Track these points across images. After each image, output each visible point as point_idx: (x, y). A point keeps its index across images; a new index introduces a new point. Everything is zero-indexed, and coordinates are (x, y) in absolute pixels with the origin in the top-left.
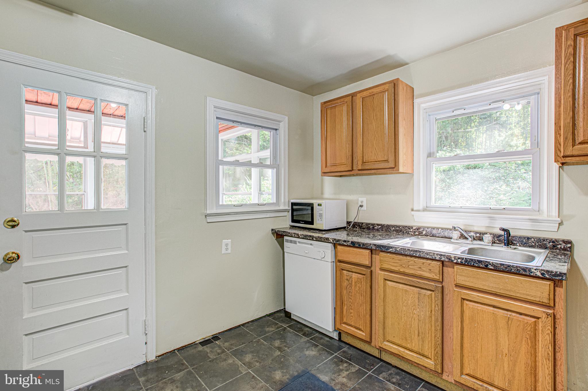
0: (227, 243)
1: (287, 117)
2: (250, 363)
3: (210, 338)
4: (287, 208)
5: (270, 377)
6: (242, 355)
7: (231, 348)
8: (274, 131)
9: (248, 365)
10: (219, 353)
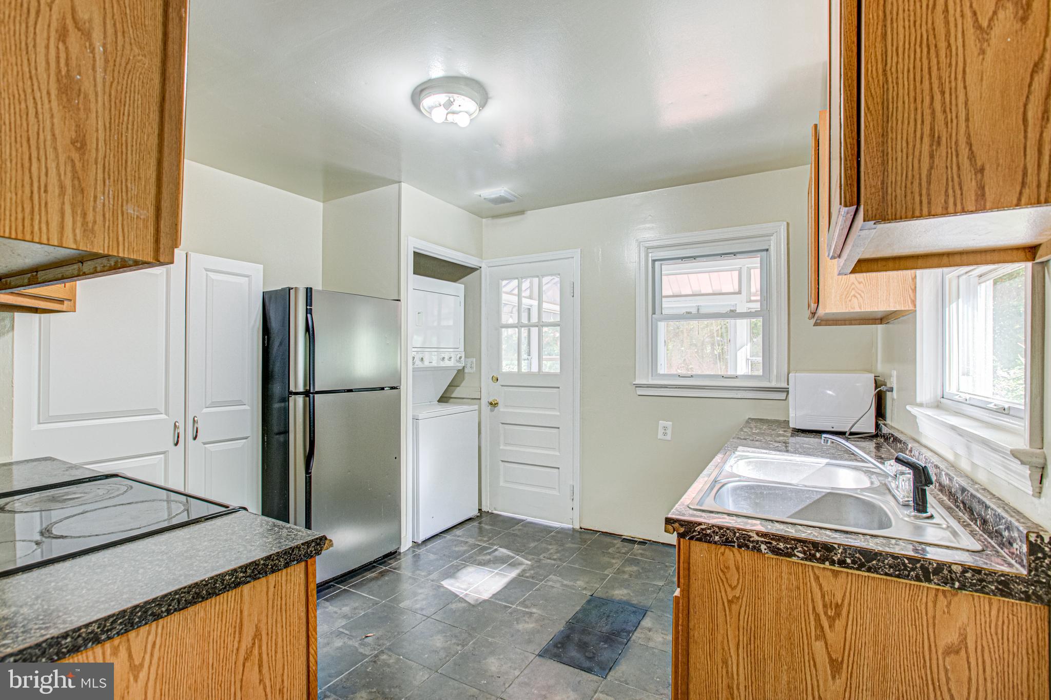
0: (665, 426)
1: (785, 223)
2: (624, 572)
3: (639, 540)
4: (784, 385)
5: (613, 588)
6: (631, 564)
7: (635, 556)
8: (765, 253)
9: (619, 571)
10: (619, 552)
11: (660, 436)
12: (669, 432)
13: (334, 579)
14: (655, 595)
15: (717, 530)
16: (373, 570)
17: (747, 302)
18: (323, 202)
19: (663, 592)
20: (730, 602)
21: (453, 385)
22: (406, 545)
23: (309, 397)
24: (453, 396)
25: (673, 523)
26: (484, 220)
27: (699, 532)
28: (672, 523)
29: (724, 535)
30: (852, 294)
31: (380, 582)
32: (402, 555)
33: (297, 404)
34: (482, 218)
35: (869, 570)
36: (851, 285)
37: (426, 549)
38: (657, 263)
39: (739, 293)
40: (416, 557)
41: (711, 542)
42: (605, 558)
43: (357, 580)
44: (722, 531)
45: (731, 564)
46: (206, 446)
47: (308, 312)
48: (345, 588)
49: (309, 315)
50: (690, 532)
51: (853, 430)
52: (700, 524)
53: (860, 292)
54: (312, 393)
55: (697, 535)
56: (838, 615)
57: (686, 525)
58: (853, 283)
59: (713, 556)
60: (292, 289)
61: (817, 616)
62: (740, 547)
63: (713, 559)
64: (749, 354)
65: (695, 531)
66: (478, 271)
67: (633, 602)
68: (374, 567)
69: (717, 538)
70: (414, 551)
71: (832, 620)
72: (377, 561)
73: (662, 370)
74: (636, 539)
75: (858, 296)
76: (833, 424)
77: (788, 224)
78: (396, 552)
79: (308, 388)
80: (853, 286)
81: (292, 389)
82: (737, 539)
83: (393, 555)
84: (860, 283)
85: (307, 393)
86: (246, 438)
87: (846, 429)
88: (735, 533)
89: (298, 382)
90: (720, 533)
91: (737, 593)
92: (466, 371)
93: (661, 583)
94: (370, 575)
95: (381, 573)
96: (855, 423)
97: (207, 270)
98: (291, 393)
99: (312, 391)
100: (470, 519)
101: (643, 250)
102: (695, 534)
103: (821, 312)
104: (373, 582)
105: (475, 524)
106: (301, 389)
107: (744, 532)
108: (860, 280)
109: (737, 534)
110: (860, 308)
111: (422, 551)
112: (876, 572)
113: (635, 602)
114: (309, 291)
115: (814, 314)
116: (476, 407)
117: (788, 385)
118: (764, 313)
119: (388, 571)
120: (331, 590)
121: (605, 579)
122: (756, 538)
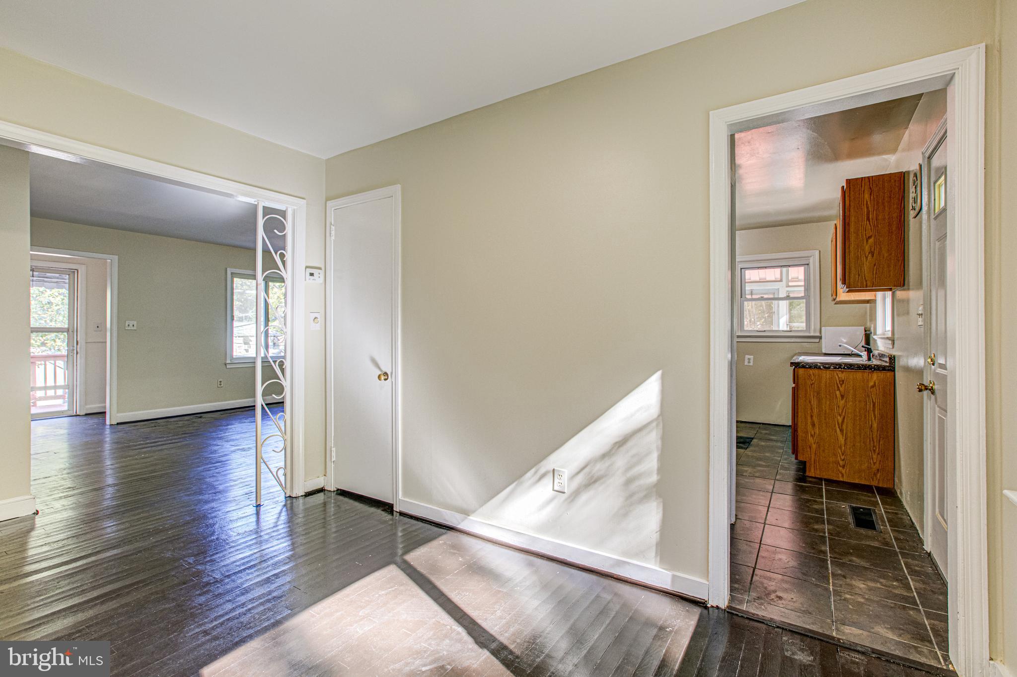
0: (749, 358)
1: (818, 251)
4: (818, 334)
11: (746, 363)
12: (752, 361)
17: (787, 287)
20: (811, 385)
25: (793, 364)
35: (851, 369)
38: (742, 270)
39: (781, 281)
41: (805, 368)
45: (812, 373)
50: (798, 366)
55: (801, 366)
56: (843, 383)
61: (837, 384)
62: (814, 368)
63: (806, 373)
64: (788, 322)
71: (841, 385)
73: (746, 328)
77: (820, 251)
91: (813, 382)
103: (838, 299)
112: (853, 369)
115: (834, 300)
117: (820, 334)
118: (807, 297)
122: (819, 365)
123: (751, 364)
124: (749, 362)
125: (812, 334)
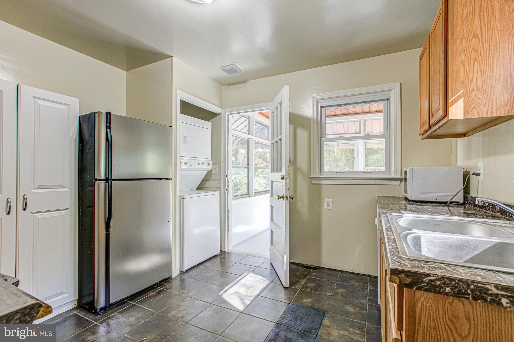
0: (328, 201)
1: (399, 83)
2: (307, 287)
3: (313, 267)
4: (399, 176)
5: (302, 298)
6: (311, 282)
7: (312, 276)
8: (386, 101)
9: (305, 287)
10: (303, 275)
11: (325, 207)
12: (331, 204)
13: (127, 298)
14: (328, 302)
15: (448, 282)
16: (154, 290)
18: (127, 71)
19: (332, 300)
21: (205, 180)
22: (175, 273)
23: (108, 182)
24: (205, 186)
25: (399, 274)
26: (223, 86)
27: (427, 283)
28: (397, 274)
29: (456, 287)
30: (473, 106)
31: (157, 299)
32: (173, 279)
33: (100, 187)
34: (222, 85)
36: (472, 100)
37: (188, 275)
38: (323, 108)
40: (182, 281)
41: (441, 293)
42: (295, 278)
43: (142, 298)
44: (453, 283)
45: (461, 314)
46: (34, 215)
47: (108, 127)
48: (134, 303)
49: (108, 130)
50: (418, 282)
51: (452, 201)
52: (429, 275)
53: (478, 105)
54: (110, 180)
55: (425, 286)
57: (412, 276)
58: (474, 99)
59: (440, 305)
60: (97, 112)
62: (475, 299)
63: (440, 308)
65: (423, 282)
66: (220, 115)
67: (316, 307)
68: (155, 288)
69: (448, 289)
70: (181, 277)
72: (157, 284)
73: (326, 170)
74: (311, 266)
75: (477, 108)
76: (437, 197)
77: (401, 84)
78: (169, 278)
79: (107, 177)
80: (474, 101)
81: (97, 177)
82: (472, 291)
83: (168, 280)
84: (478, 99)
85: (106, 180)
86: (66, 209)
87: (448, 200)
88: (469, 286)
89: (102, 173)
90: (451, 285)
92: (213, 172)
93: (330, 294)
94: (152, 294)
95: (158, 292)
96: (454, 196)
97: (34, 97)
98: (96, 180)
99: (110, 178)
100: (215, 256)
101: (315, 100)
102: (423, 284)
104: (152, 299)
105: (218, 259)
106: (103, 177)
107: (479, 285)
108: (479, 97)
109: (472, 287)
110: (479, 115)
111: (186, 276)
113: (317, 307)
114: (109, 115)
116: (219, 192)
118: (386, 135)
119: (163, 290)
120: (124, 305)
121: (296, 292)
122: (495, 291)
123: (330, 208)
124: (328, 206)
125: (392, 176)
